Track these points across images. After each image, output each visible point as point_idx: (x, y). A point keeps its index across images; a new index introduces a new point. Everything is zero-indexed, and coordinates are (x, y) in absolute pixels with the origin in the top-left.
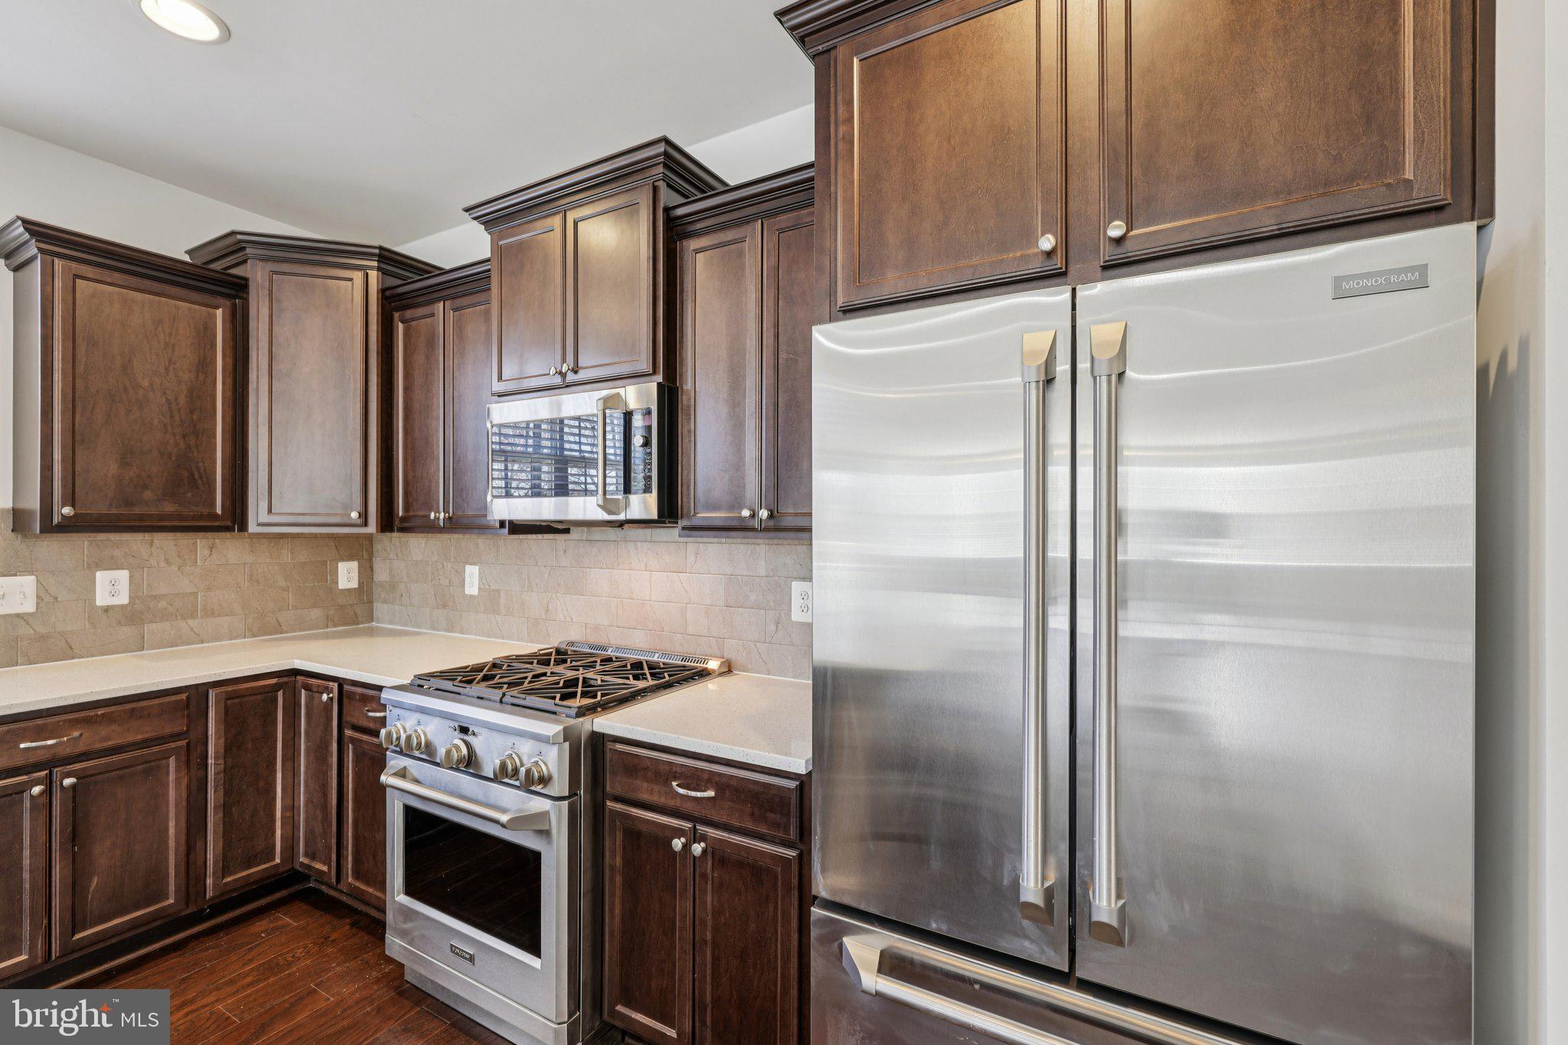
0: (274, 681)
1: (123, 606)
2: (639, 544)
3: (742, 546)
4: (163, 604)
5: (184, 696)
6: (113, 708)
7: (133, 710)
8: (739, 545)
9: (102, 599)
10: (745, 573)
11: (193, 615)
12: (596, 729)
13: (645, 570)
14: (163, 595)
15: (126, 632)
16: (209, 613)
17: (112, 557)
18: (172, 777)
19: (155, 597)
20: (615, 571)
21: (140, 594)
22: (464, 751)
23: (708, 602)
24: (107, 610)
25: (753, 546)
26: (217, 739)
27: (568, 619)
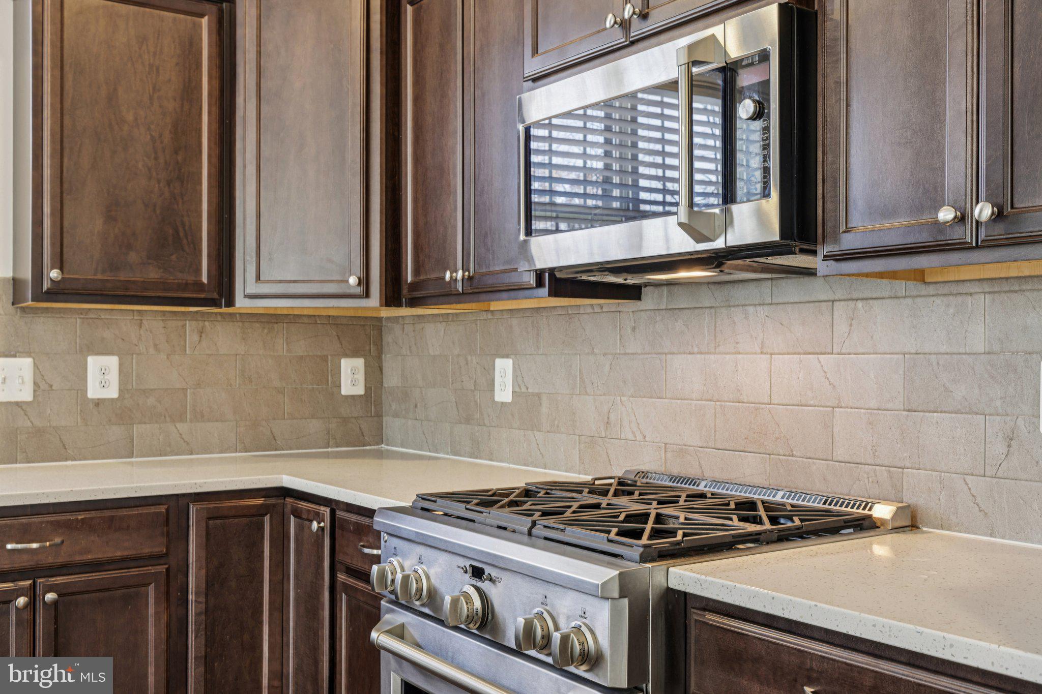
0: (259, 501)
1: (112, 400)
2: (751, 309)
3: (938, 301)
4: (151, 401)
5: (162, 509)
6: (93, 514)
7: (112, 518)
8: (932, 299)
9: (94, 391)
10: (943, 349)
11: (182, 418)
12: (674, 584)
13: (762, 353)
14: (152, 390)
15: (116, 432)
16: (199, 416)
17: (103, 339)
18: (151, 610)
19: (144, 391)
20: (712, 357)
21: (129, 387)
22: (478, 604)
23: (873, 404)
24: (98, 403)
25: (960, 299)
26: (199, 569)
27: (639, 437)
